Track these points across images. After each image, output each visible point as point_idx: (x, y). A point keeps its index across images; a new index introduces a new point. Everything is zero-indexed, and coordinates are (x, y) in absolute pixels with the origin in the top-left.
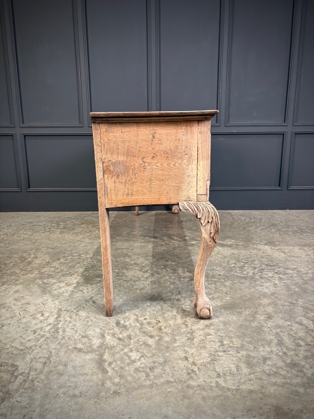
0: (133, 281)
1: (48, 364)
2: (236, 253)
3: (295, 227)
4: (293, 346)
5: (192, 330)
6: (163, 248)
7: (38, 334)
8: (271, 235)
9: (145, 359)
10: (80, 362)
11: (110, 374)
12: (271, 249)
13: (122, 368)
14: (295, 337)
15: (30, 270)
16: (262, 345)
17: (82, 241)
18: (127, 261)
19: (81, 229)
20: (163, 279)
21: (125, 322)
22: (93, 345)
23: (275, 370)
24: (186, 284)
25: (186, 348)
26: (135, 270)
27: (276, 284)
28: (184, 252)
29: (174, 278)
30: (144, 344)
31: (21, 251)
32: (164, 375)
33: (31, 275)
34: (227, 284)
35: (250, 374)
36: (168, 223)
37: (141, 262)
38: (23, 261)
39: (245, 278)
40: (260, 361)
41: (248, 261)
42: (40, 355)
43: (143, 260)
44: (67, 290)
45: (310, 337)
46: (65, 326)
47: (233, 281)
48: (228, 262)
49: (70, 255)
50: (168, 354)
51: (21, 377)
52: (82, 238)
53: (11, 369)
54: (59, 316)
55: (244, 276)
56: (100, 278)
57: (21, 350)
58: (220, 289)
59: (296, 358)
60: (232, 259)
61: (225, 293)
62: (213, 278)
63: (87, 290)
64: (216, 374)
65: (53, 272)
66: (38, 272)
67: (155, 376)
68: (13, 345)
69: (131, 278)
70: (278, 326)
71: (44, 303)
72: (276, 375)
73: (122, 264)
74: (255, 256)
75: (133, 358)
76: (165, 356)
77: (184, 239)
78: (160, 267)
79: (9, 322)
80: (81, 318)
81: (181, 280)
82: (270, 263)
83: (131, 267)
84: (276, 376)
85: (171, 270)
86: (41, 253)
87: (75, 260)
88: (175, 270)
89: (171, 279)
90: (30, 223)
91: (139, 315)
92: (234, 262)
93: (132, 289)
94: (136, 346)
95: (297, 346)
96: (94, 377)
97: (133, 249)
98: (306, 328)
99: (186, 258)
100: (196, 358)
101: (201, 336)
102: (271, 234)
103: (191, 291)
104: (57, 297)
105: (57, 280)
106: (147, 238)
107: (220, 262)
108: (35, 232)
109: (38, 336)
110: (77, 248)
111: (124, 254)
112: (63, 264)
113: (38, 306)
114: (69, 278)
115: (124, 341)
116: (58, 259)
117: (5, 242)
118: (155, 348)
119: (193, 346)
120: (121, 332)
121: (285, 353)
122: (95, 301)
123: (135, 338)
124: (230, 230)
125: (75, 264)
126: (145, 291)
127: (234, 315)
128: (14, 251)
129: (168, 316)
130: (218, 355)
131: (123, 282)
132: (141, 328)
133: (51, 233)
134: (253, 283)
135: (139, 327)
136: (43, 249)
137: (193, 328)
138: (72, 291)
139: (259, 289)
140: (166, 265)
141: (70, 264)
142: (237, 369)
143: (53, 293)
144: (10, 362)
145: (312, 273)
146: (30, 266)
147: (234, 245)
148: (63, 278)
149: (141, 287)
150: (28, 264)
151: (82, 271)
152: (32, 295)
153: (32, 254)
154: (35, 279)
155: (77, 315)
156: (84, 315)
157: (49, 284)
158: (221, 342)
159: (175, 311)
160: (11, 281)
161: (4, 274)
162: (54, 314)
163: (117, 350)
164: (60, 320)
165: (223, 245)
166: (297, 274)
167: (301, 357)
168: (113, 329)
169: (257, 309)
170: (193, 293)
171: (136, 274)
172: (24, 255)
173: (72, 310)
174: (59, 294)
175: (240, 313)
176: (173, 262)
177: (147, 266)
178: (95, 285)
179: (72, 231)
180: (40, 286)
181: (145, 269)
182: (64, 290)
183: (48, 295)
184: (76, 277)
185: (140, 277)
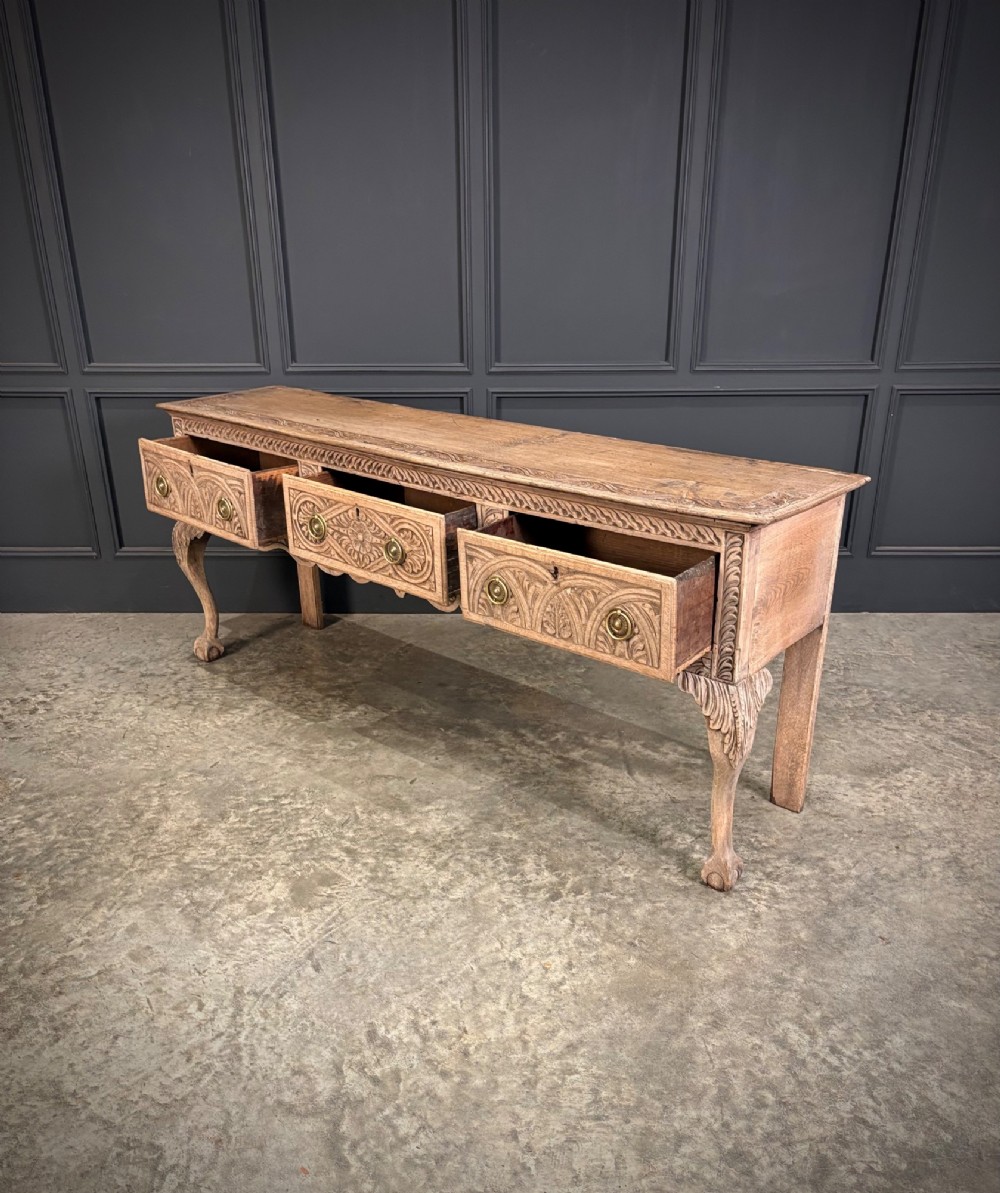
0: (411, 898)
1: (224, 1145)
2: (681, 799)
3: (865, 690)
4: (748, 1105)
5: (536, 1059)
7: (196, 1061)
9: (427, 1135)
10: (290, 1140)
11: (353, 1171)
13: (378, 1157)
14: (760, 1081)
15: (155, 857)
16: (683, 1102)
18: (398, 825)
20: (485, 892)
21: (387, 1031)
22: (317, 1095)
23: (694, 1168)
24: (538, 911)
25: (518, 1109)
26: (416, 857)
27: (757, 916)
29: (511, 889)
30: (428, 1094)
31: (123, 784)
32: (464, 1177)
33: (160, 873)
35: (641, 1177)
37: (435, 830)
38: (133, 819)
40: (668, 1144)
42: (206, 1120)
43: (439, 821)
44: (251, 928)
45: (793, 1081)
46: (255, 1041)
47: (653, 903)
49: (252, 799)
50: (476, 1124)
51: (172, 1176)
52: (280, 733)
53: (150, 1157)
56: (329, 886)
57: (166, 1106)
58: (619, 930)
59: (746, 1139)
60: (667, 822)
61: (628, 943)
62: (608, 891)
63: (300, 928)
64: (571, 1176)
65: (213, 864)
66: (175, 864)
67: (447, 1179)
68: (144, 1092)
69: (407, 887)
70: (731, 1050)
71: (201, 970)
72: (695, 1181)
73: (386, 835)
75: (402, 1132)
76: (470, 1129)
77: (553, 739)
78: (480, 850)
79: (129, 1027)
80: (288, 1017)
81: (527, 896)
83: (407, 848)
84: (693, 1184)
85: (506, 860)
86: (177, 792)
88: (516, 861)
89: (504, 892)
90: (133, 665)
91: (420, 1011)
94: (409, 1100)
95: (758, 1107)
96: (321, 1178)
97: (415, 779)
98: (791, 1055)
100: (536, 1135)
101: (554, 1074)
103: (548, 934)
104: (228, 951)
105: (226, 893)
106: (454, 735)
108: (153, 704)
109: (197, 1070)
110: (269, 772)
111: (392, 797)
112: (236, 833)
113: (189, 979)
114: (253, 886)
115: (384, 1087)
116: (223, 816)
117: (77, 744)
118: (449, 1106)
119: (533, 1103)
120: (378, 1060)
121: (726, 1125)
122: (319, 965)
123: (408, 1078)
124: (682, 704)
125: (265, 834)
126: (439, 934)
127: (638, 1013)
128: (106, 781)
129: (486, 1016)
130: (583, 1128)
131: (385, 900)
132: (422, 1051)
133: (194, 710)
134: (704, 910)
135: (420, 1046)
136: (180, 776)
137: (540, 1051)
138: (263, 930)
139: (712, 931)
140: (498, 844)
141: (254, 836)
142: (616, 1164)
143: (218, 937)
144: (145, 1138)
145: (858, 877)
146: (154, 841)
147: (681, 768)
148: (240, 885)
149: (430, 920)
150: (146, 831)
151: (285, 861)
152: (169, 943)
153: (154, 795)
154: (172, 889)
155: (278, 1007)
156: (295, 1007)
157: (206, 906)
158: (595, 1092)
159: (503, 1001)
160: (114, 895)
161: (95, 870)
162: (226, 1003)
163: (370, 1109)
164: (243, 1024)
165: (651, 768)
166: (820, 881)
167: (759, 1137)
168: (360, 1051)
169: (694, 996)
170: (552, 943)
171: (418, 875)
172: (134, 799)
173: (266, 993)
174: (234, 939)
175: (652, 1008)
176: (515, 830)
177: (448, 844)
178: (319, 910)
179: (253, 699)
180: (185, 912)
181: (441, 856)
182: (244, 927)
183: (207, 944)
184: (272, 884)
185: (427, 883)
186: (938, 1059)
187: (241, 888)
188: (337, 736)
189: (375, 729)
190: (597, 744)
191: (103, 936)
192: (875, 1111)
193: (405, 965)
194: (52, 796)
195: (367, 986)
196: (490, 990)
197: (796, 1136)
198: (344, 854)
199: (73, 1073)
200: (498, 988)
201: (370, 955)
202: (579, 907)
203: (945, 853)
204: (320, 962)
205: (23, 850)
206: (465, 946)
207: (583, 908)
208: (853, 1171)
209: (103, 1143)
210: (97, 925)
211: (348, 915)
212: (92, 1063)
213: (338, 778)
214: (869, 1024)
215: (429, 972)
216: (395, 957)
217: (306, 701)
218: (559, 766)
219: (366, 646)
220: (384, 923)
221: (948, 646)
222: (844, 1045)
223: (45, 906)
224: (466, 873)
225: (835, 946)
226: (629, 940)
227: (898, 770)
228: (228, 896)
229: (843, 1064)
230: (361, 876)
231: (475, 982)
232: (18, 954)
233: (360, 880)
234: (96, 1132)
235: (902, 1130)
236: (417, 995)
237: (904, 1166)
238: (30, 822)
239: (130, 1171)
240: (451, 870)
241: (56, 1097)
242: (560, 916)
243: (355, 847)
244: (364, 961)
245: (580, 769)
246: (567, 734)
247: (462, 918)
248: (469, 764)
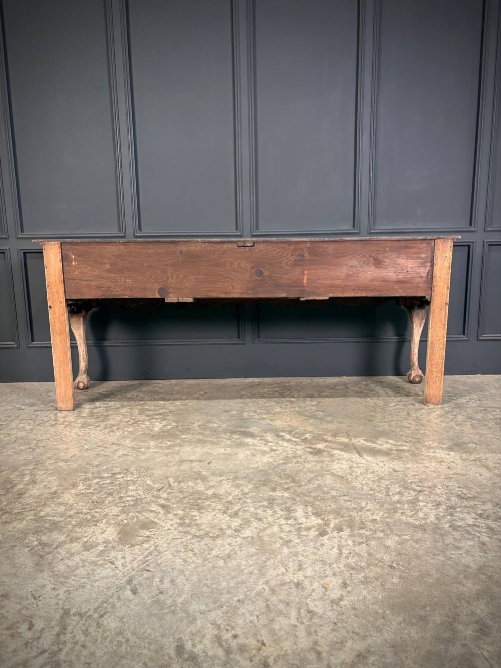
0: (212, 537)
2: (400, 469)
3: (498, 410)
6: (265, 459)
8: (458, 428)
12: (461, 459)
15: (18, 513)
17: (120, 445)
18: (200, 489)
19: (118, 418)
20: (268, 532)
21: (194, 645)
24: (311, 544)
26: (214, 510)
27: (484, 544)
28: (304, 468)
29: (288, 529)
31: (7, 468)
33: (19, 524)
34: (390, 543)
36: (273, 403)
37: (227, 492)
38: (8, 489)
39: (422, 528)
41: (424, 487)
43: (229, 486)
44: (84, 561)
46: (74, 657)
47: (400, 536)
48: (387, 489)
49: (96, 475)
52: (120, 438)
55: (421, 525)
56: (148, 529)
58: (378, 556)
60: (394, 484)
61: (388, 566)
62: (363, 529)
63: (124, 560)
65: (61, 516)
66: (32, 517)
69: (207, 529)
71: (37, 596)
73: (191, 495)
74: (435, 475)
77: (303, 438)
78: (261, 504)
80: (106, 635)
81: (301, 534)
82: (465, 491)
83: (207, 503)
85: (282, 510)
86: (44, 472)
87: (104, 486)
88: (289, 510)
89: (283, 531)
90: (31, 406)
91: (222, 626)
92: (397, 490)
93: (208, 556)
97: (211, 462)
99: (309, 481)
102: (457, 425)
103: (322, 561)
104: (62, 580)
105: (68, 536)
106: (237, 437)
107: (372, 490)
108: (38, 425)
110: (110, 460)
111: (195, 472)
112: (82, 496)
113: (25, 603)
114: (90, 530)
116: (74, 485)
122: (136, 589)
124: (384, 418)
125: (104, 496)
126: (235, 563)
127: (413, 624)
129: (280, 629)
131: (191, 539)
133: (65, 427)
134: (440, 540)
135: (223, 659)
136: (48, 463)
137: (333, 661)
138: (93, 563)
139: (452, 556)
140: (273, 500)
141: (95, 497)
143: (56, 569)
146: (20, 503)
147: (394, 452)
148: (80, 530)
149: (227, 552)
150: (16, 496)
151: (116, 513)
152: (15, 574)
153: (28, 474)
154: (26, 534)
155: (99, 626)
157: (51, 546)
159: (293, 615)
162: (53, 623)
164: (65, 641)
165: (374, 452)
169: (455, 608)
170: (327, 567)
171: (216, 521)
172: (12, 477)
173: (90, 613)
174: (69, 570)
175: (423, 619)
176: (286, 491)
177: (237, 501)
178: (139, 547)
179: (104, 421)
180: (33, 551)
181: (232, 508)
182: (78, 560)
183: (46, 574)
184: (105, 529)
185: (223, 527)
187: (80, 533)
188: (157, 439)
189: (184, 434)
190: (334, 440)
193: (208, 587)
195: (176, 606)
196: (281, 606)
198: (159, 508)
201: (179, 580)
202: (342, 541)
204: (138, 587)
206: (256, 572)
207: (346, 541)
211: (162, 550)
213: (157, 462)
215: (229, 592)
216: (200, 581)
217: (138, 421)
218: (310, 453)
220: (190, 555)
224: (252, 519)
226: (389, 564)
228: (69, 538)
230: (172, 523)
231: (267, 600)
233: (172, 525)
236: (219, 612)
240: (241, 517)
242: (330, 547)
243: (168, 504)
244: (174, 585)
245: (325, 454)
246: (313, 435)
247: (253, 550)
248: (248, 453)
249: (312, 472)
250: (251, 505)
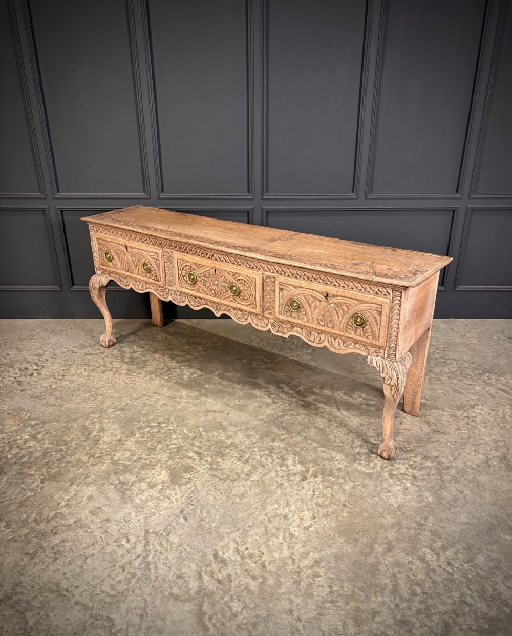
0: (232, 480)
1: (145, 618)
2: (365, 424)
4: (408, 594)
5: (300, 569)
7: (128, 571)
9: (247, 612)
10: (178, 615)
11: (211, 632)
13: (223, 624)
14: (413, 581)
15: (100, 457)
16: (375, 593)
17: (160, 394)
18: (222, 438)
19: (155, 364)
20: (268, 476)
21: (223, 554)
22: (190, 590)
23: (382, 629)
24: (296, 487)
25: (292, 597)
26: (232, 457)
27: (407, 489)
28: (296, 420)
29: (281, 474)
30: (246, 589)
31: (80, 416)
33: (103, 466)
34: (347, 487)
37: (241, 441)
38: (87, 436)
39: (370, 476)
40: (369, 616)
41: (378, 440)
42: (134, 604)
43: (242, 436)
44: (151, 496)
45: (430, 581)
46: (156, 560)
47: (354, 482)
49: (146, 424)
50: (271, 605)
52: (159, 387)
53: (108, 624)
54: (147, 543)
55: (370, 473)
56: (189, 473)
57: (114, 596)
58: (338, 497)
59: (407, 613)
62: (331, 475)
63: (176, 496)
64: (321, 634)
65: (129, 460)
66: (109, 461)
68: (103, 589)
69: (228, 473)
70: (398, 564)
71: (127, 520)
73: (216, 444)
75: (234, 610)
76: (269, 608)
77: (298, 390)
78: (264, 453)
79: (92, 553)
80: (173, 546)
81: (290, 479)
82: (406, 445)
83: (227, 451)
85: (278, 459)
86: (108, 420)
87: (154, 434)
88: (283, 459)
89: (278, 476)
90: (81, 348)
91: (239, 542)
92: (360, 443)
93: (229, 495)
94: (237, 592)
95: (412, 595)
97: (229, 413)
98: (428, 567)
100: (302, 611)
101: (309, 577)
103: (301, 500)
104: (140, 509)
105: (137, 477)
106: (248, 388)
107: (342, 442)
108: (92, 371)
109: (128, 576)
110: (154, 409)
111: (217, 422)
112: (139, 443)
113: (121, 525)
114: (150, 473)
115: (224, 584)
116: (133, 434)
117: (55, 393)
118: (257, 595)
119: (299, 594)
120: (220, 570)
121: (397, 605)
122: (186, 517)
123: (235, 580)
125: (155, 444)
126: (246, 500)
127: (349, 543)
128: (71, 414)
129: (273, 545)
130: (326, 607)
131: (218, 481)
132: (242, 564)
133: (114, 374)
134: (379, 486)
135: (240, 562)
136: (109, 411)
137: (302, 564)
138: (157, 498)
139: (384, 498)
140: (273, 449)
141: (149, 445)
142: (343, 627)
143: (134, 501)
144: (105, 614)
145: (456, 467)
146: (98, 448)
147: (364, 406)
148: (144, 473)
149: (241, 492)
150: (94, 443)
151: (165, 459)
152: (110, 505)
154: (109, 475)
155: (168, 540)
156: (176, 540)
157: (128, 484)
158: (330, 587)
159: (281, 536)
160: (80, 479)
161: (69, 464)
162: (141, 538)
163: (217, 598)
164: (150, 550)
165: (349, 407)
166: (437, 469)
167: (414, 612)
168: (210, 565)
169: (377, 533)
170: (304, 505)
171: (234, 467)
172: (86, 424)
173: (161, 532)
174: (143, 503)
175: (356, 540)
176: (282, 442)
177: (248, 449)
178: (185, 487)
179: (143, 368)
180: (117, 488)
181: (245, 456)
182: (147, 496)
183: (129, 505)
184: (160, 472)
185: (239, 471)
186: (501, 568)
187: (144, 474)
188: (188, 388)
189: (206, 384)
190: (320, 393)
191: (76, 501)
192: (471, 597)
193: (230, 517)
194: (44, 423)
195: (212, 529)
196: (274, 531)
197: (433, 611)
198: (195, 455)
199: (66, 578)
200: (278, 529)
201: (212, 512)
202: (316, 485)
203: (499, 454)
204: (187, 515)
205: (31, 453)
206: (260, 507)
207: (318, 485)
208: (462, 630)
209: (84, 617)
210: (72, 495)
211: (199, 489)
212: (75, 573)
213: (190, 412)
214: (466, 549)
215: (243, 521)
216: (225, 512)
217: (171, 368)
218: (302, 405)
219: (200, 337)
220: (218, 494)
221: (495, 337)
222: (454, 561)
223: (45, 485)
224: (258, 466)
225: (446, 505)
226: (343, 503)
227: (473, 407)
228: (138, 478)
229: (454, 571)
230: (204, 467)
231: (266, 526)
232: (32, 512)
233: (204, 470)
234: (80, 611)
235: (485, 606)
236: (237, 534)
237: (487, 627)
238: (34, 437)
239: (98, 632)
240: (250, 464)
241: (58, 591)
242: (308, 490)
243: (201, 451)
244: (209, 515)
245: (312, 407)
246: (305, 387)
247: (258, 491)
248: (256, 404)
249: (301, 424)
250: (258, 453)
